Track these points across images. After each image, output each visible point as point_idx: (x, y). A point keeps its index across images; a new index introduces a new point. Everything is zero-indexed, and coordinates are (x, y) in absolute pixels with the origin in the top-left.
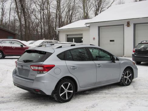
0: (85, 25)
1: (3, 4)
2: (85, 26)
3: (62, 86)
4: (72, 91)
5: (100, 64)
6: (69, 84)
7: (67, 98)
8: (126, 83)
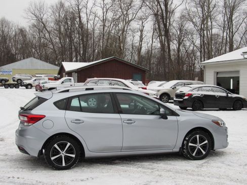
0: (242, 55)
1: (143, 23)
2: (242, 57)
3: (56, 146)
4: (73, 156)
5: (130, 120)
6: (69, 144)
7: (64, 164)
8: (194, 155)
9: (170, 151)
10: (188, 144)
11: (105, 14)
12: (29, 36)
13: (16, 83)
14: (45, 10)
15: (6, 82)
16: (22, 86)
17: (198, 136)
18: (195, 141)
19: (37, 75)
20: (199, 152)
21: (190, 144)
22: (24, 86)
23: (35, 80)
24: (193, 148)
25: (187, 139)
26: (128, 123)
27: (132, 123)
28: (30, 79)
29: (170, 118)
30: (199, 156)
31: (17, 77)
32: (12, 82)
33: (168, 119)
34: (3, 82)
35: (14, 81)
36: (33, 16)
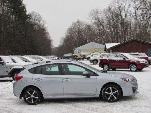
3: (28, 92)
4: (37, 98)
5: (68, 78)
6: (35, 91)
7: (32, 102)
8: (109, 99)
9: (94, 96)
10: (104, 92)
11: (136, 11)
12: (93, 30)
13: (82, 57)
14: (100, 13)
15: (77, 57)
16: (85, 59)
17: (111, 88)
18: (109, 91)
19: (96, 52)
20: (112, 98)
21: (106, 93)
22: (86, 59)
23: (93, 55)
24: (108, 95)
25: (104, 89)
26: (66, 80)
27: (68, 80)
28: (90, 55)
29: (92, 77)
30: (113, 100)
31: (83, 54)
32: (80, 57)
33: (91, 78)
34: (75, 57)
35: (81, 56)
36: (93, 17)
